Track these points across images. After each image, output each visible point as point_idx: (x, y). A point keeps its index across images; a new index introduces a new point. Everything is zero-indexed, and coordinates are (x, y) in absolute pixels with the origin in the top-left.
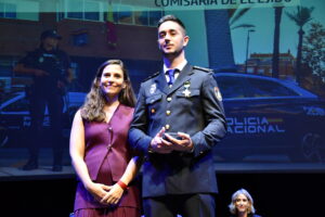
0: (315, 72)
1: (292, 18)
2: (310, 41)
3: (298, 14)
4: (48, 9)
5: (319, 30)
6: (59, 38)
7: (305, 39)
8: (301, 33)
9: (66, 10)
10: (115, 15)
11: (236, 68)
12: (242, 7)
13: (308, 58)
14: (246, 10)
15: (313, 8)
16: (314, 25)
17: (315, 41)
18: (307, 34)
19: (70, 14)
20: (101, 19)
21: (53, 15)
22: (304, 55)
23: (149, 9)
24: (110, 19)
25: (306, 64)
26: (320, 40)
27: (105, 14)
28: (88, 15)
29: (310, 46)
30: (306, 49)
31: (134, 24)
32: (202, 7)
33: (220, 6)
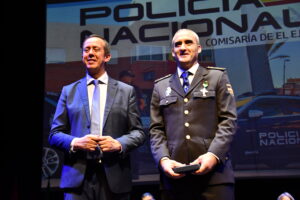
4: (124, 55)
6: (133, 76)
9: (138, 54)
11: (275, 91)
12: (277, 42)
19: (141, 57)
20: (164, 59)
21: (128, 59)
27: (167, 55)
28: (154, 56)
32: (245, 44)
33: (259, 42)
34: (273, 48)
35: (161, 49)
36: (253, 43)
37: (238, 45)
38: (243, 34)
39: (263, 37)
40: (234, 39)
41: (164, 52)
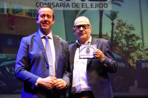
0: (120, 45)
1: (108, 16)
2: (117, 29)
3: (111, 15)
5: (121, 23)
7: (114, 28)
8: (113, 24)
10: (14, 11)
12: (82, 9)
13: (117, 37)
14: (85, 11)
15: (118, 12)
16: (119, 21)
17: (120, 29)
18: (116, 25)
20: (5, 13)
22: (115, 35)
23: (32, 8)
24: (11, 13)
25: (116, 40)
26: (122, 28)
27: (8, 10)
29: (117, 31)
30: (115, 33)
31: (24, 16)
32: (62, 8)
33: (71, 9)
34: (79, 13)
35: (3, 4)
36: (67, 9)
37: (58, 8)
38: (61, 2)
39: (74, 6)
40: (55, 4)
41: (5, 7)
